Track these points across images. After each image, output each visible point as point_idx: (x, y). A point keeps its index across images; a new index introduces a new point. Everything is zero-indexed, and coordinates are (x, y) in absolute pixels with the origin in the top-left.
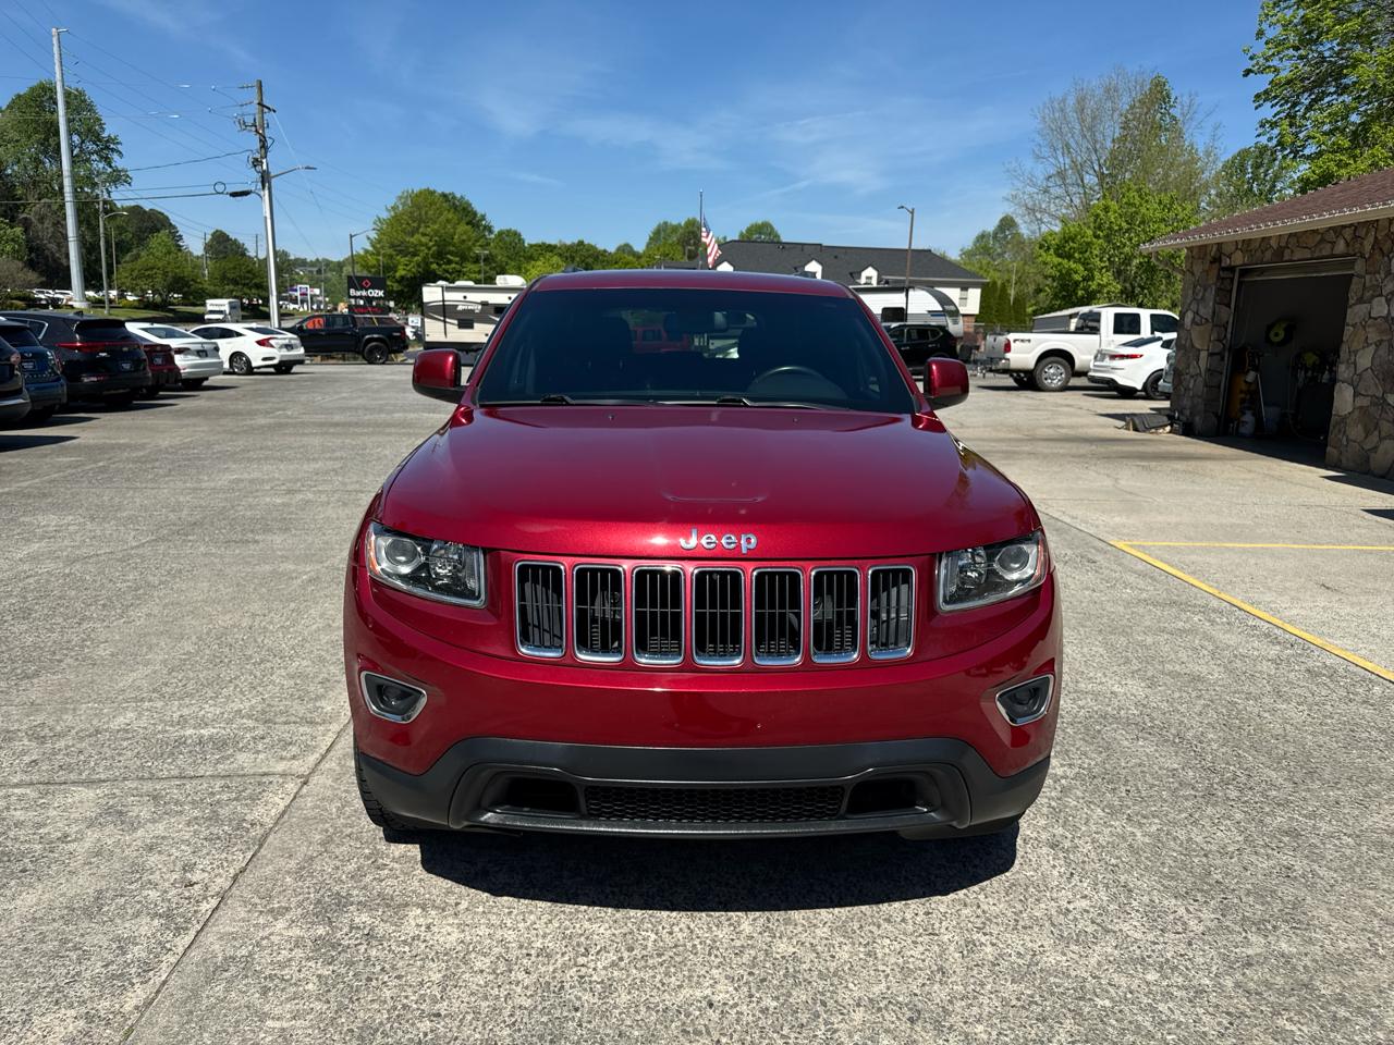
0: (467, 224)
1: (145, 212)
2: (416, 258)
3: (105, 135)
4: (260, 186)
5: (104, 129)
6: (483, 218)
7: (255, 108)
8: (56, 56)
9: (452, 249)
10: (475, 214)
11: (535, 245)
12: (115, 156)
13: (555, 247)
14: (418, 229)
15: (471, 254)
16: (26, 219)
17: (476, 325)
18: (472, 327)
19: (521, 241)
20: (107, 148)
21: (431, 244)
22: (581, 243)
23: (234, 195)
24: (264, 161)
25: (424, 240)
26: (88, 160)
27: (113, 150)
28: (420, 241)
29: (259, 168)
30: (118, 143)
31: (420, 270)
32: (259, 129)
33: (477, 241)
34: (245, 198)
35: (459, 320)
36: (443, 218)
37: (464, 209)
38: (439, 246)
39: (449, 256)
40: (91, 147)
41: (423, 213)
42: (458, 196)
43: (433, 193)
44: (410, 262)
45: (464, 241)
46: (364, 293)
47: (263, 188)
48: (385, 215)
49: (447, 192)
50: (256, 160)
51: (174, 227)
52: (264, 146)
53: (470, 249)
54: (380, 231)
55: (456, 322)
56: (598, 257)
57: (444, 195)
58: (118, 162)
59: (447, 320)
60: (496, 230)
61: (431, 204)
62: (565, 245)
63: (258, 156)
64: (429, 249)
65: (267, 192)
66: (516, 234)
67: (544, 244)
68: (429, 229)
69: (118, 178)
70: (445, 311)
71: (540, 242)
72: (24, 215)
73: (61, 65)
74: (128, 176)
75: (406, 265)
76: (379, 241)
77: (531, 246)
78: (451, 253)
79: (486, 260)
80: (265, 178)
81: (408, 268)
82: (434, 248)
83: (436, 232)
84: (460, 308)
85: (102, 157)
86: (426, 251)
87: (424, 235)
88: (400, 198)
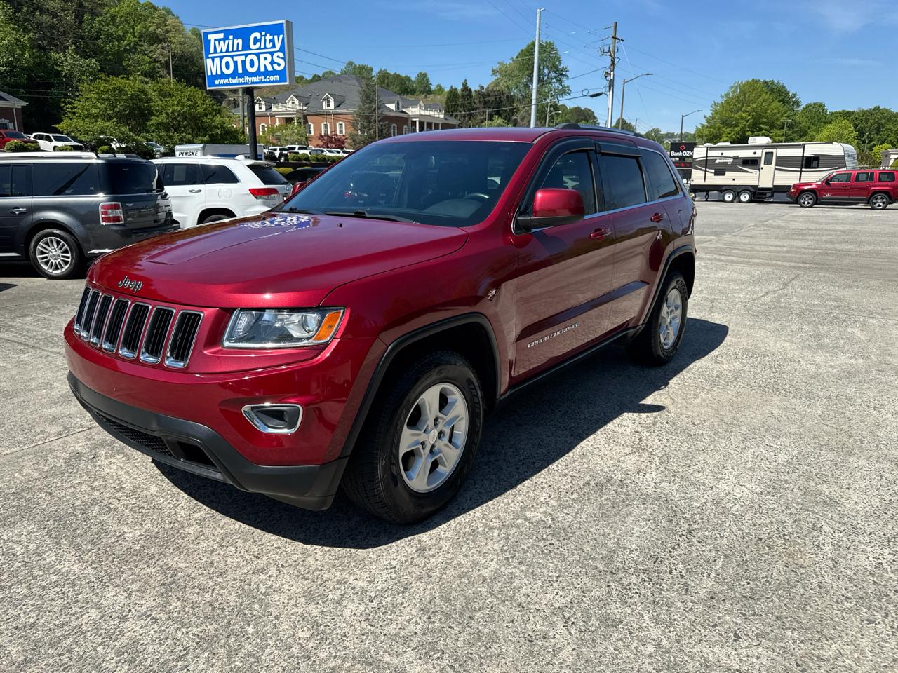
0: (779, 101)
1: (581, 110)
2: (736, 128)
3: (561, 67)
4: (608, 89)
5: (561, 64)
6: (794, 96)
7: (610, 41)
8: (538, 26)
9: (764, 120)
10: (787, 94)
11: (836, 113)
12: (565, 79)
13: (853, 113)
14: (741, 108)
15: (778, 123)
16: (515, 120)
17: (727, 173)
18: (724, 174)
19: (824, 110)
20: (561, 74)
21: (749, 117)
22: (877, 108)
23: (593, 96)
24: (612, 73)
25: (744, 115)
26: (550, 83)
27: (564, 75)
28: (741, 116)
29: (608, 78)
30: (568, 71)
31: (739, 136)
32: (612, 54)
33: (785, 113)
34: (598, 97)
35: (715, 170)
36: (761, 99)
37: (779, 90)
38: (754, 119)
39: (761, 125)
40: (553, 74)
41: (747, 96)
42: (776, 82)
43: (757, 81)
44: (732, 131)
45: (775, 114)
46: (680, 154)
47: (610, 90)
48: (719, 100)
49: (767, 80)
50: (607, 73)
51: (596, 118)
52: (613, 64)
53: (778, 119)
54: (716, 112)
55: (713, 171)
56: (891, 118)
57: (765, 82)
58: (566, 82)
59: (707, 170)
60: (803, 105)
61: (753, 90)
62: (863, 111)
63: (609, 70)
64: (747, 121)
65: (611, 92)
66: (822, 106)
67: (844, 111)
68: (749, 108)
69: (565, 91)
70: (706, 164)
71: (841, 110)
72: (515, 117)
73: (539, 30)
74: (569, 90)
75: (729, 134)
76: (713, 118)
77: (832, 114)
78: (763, 123)
79: (791, 127)
80: (611, 84)
81: (729, 136)
82: (751, 121)
83: (754, 109)
84: (717, 161)
85: (557, 80)
86: (745, 123)
87: (745, 112)
88: (732, 87)
